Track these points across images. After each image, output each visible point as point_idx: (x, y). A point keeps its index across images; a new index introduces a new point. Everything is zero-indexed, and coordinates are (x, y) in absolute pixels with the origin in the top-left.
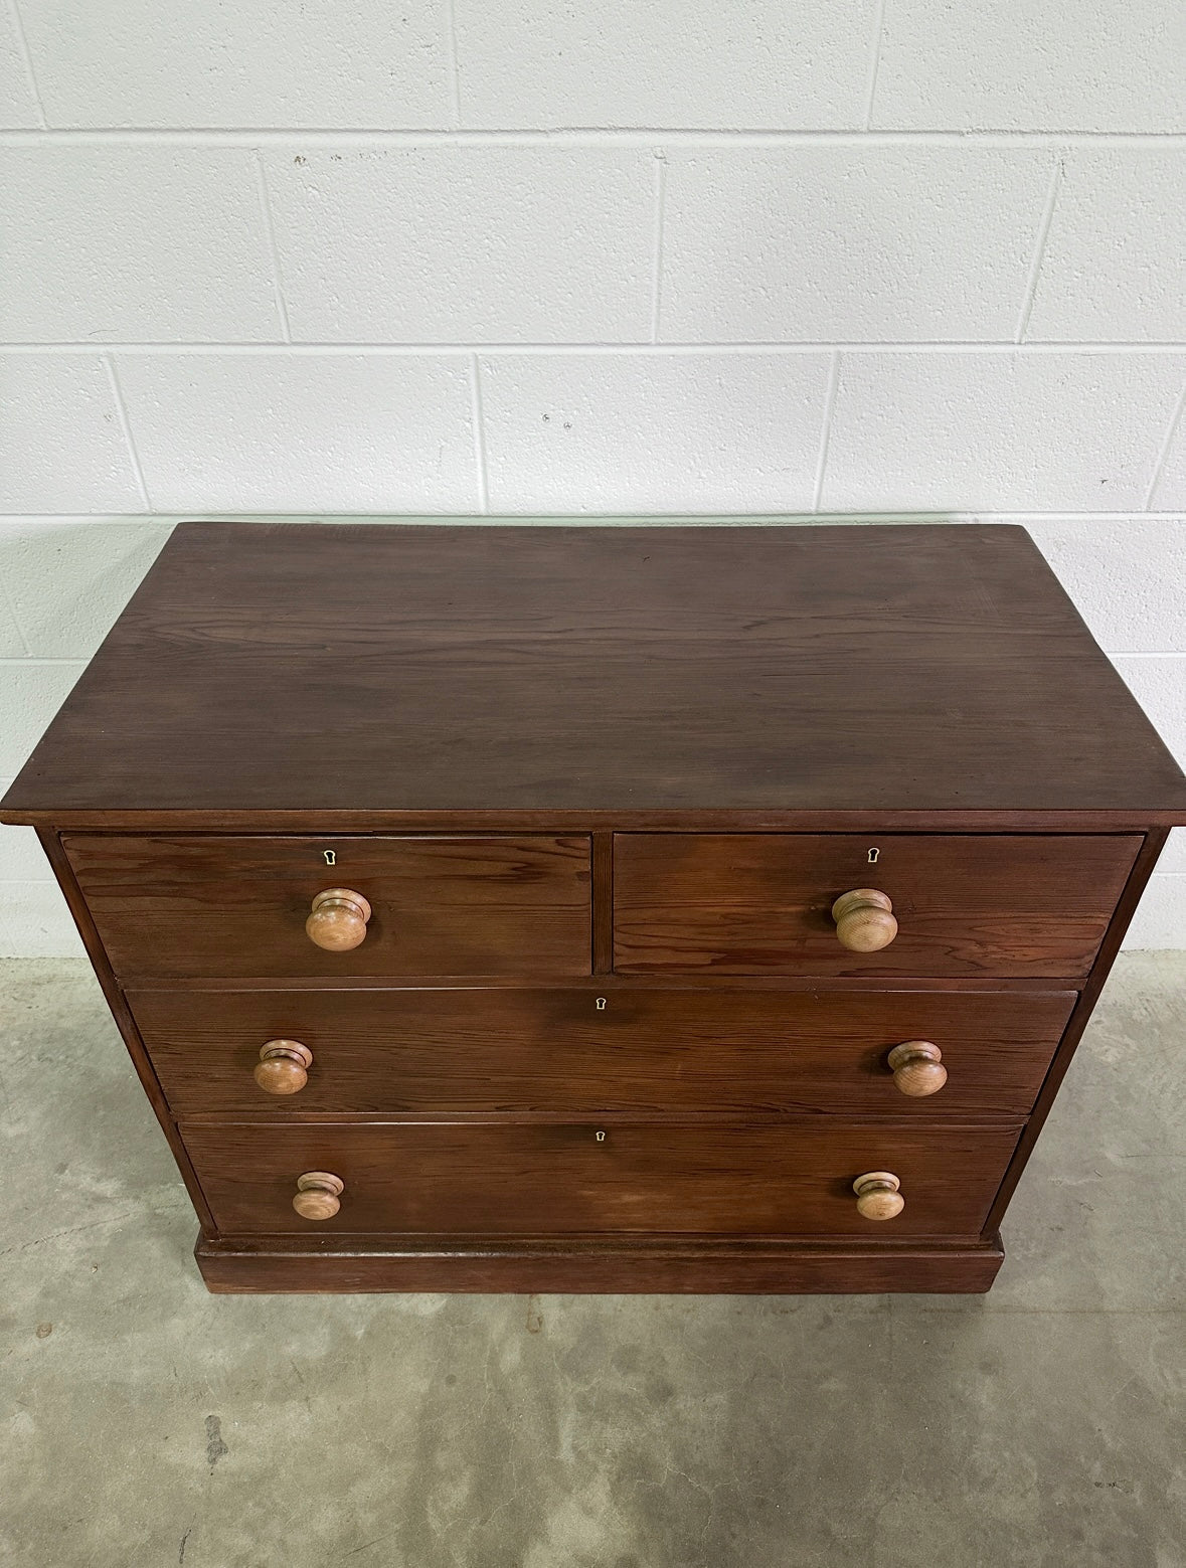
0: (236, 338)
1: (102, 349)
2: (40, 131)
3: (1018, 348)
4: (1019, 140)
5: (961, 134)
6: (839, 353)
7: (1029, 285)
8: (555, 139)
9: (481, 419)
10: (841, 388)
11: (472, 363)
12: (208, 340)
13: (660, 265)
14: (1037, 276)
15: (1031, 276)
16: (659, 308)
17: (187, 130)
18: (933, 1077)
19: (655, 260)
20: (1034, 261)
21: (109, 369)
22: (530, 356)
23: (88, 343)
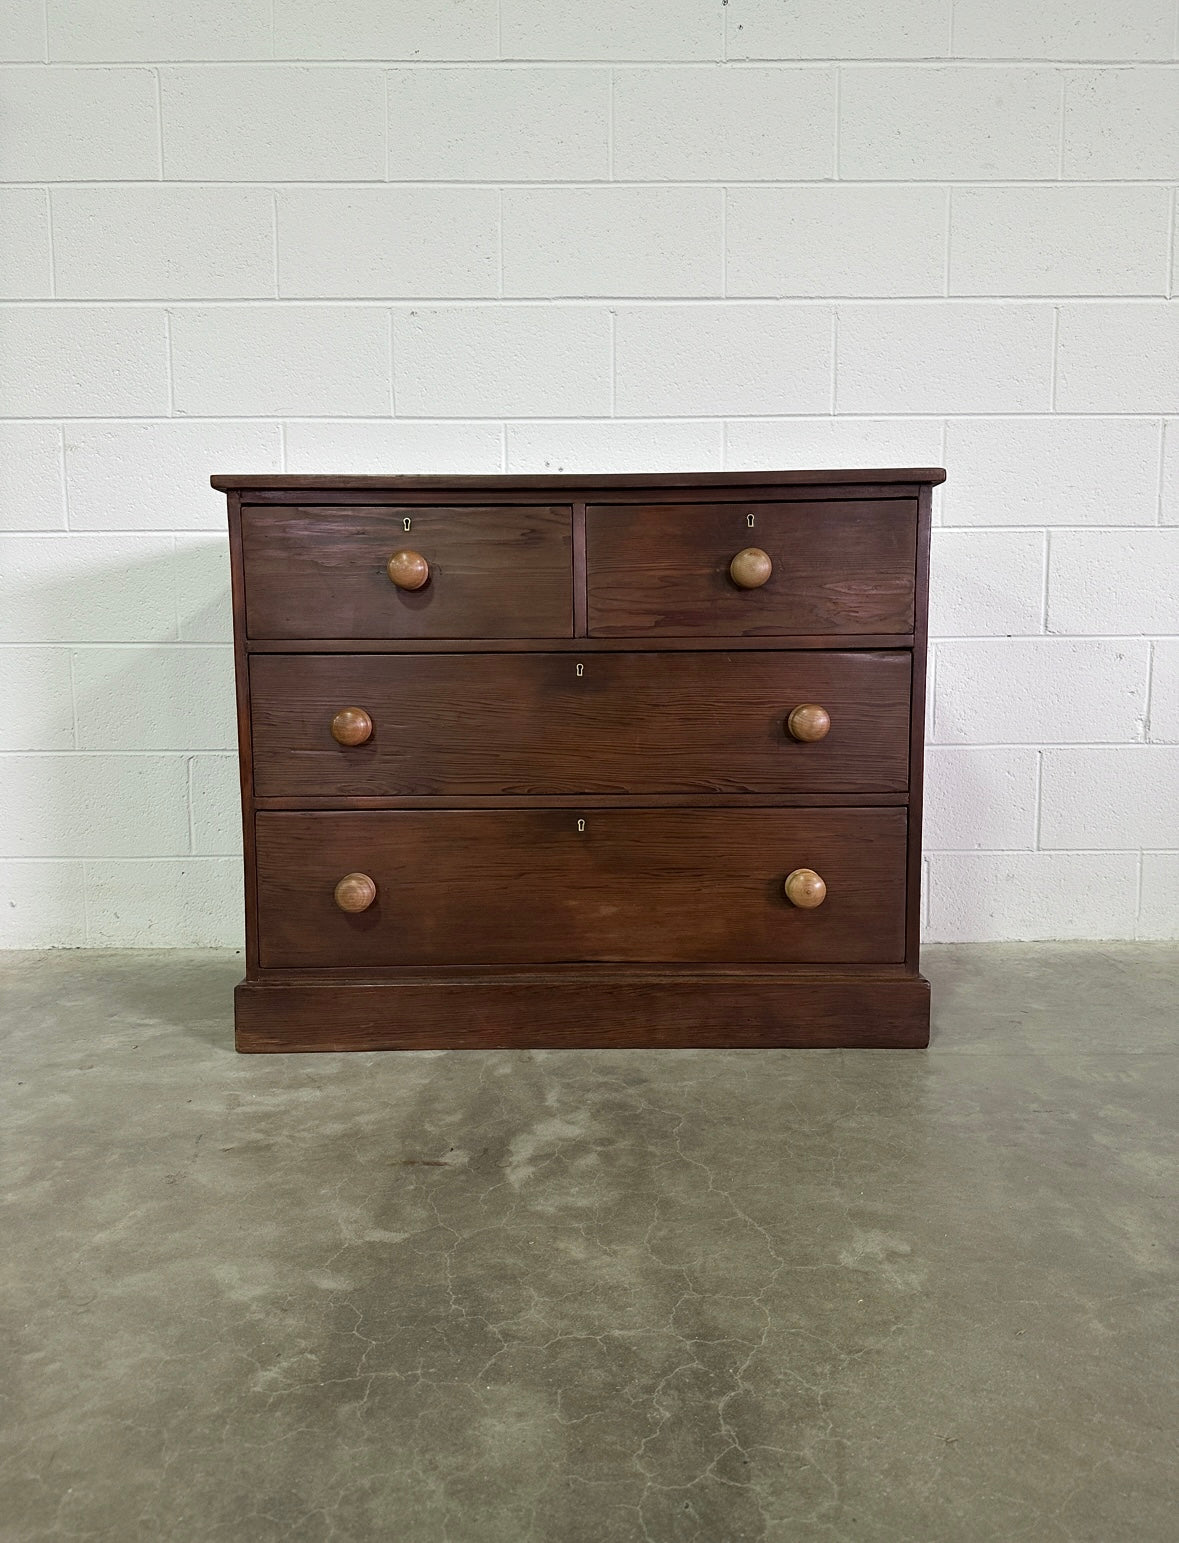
0: (363, 414)
1: (280, 420)
2: (274, 299)
3: (833, 418)
4: (809, 302)
5: (777, 299)
6: (725, 422)
7: (833, 380)
8: (554, 303)
9: (507, 464)
10: (729, 444)
11: (503, 429)
12: (345, 414)
13: (615, 370)
14: (836, 375)
15: (832, 375)
16: (615, 395)
17: (354, 299)
18: (821, 720)
19: (612, 367)
20: (832, 367)
21: (282, 432)
22: (538, 425)
23: (273, 416)
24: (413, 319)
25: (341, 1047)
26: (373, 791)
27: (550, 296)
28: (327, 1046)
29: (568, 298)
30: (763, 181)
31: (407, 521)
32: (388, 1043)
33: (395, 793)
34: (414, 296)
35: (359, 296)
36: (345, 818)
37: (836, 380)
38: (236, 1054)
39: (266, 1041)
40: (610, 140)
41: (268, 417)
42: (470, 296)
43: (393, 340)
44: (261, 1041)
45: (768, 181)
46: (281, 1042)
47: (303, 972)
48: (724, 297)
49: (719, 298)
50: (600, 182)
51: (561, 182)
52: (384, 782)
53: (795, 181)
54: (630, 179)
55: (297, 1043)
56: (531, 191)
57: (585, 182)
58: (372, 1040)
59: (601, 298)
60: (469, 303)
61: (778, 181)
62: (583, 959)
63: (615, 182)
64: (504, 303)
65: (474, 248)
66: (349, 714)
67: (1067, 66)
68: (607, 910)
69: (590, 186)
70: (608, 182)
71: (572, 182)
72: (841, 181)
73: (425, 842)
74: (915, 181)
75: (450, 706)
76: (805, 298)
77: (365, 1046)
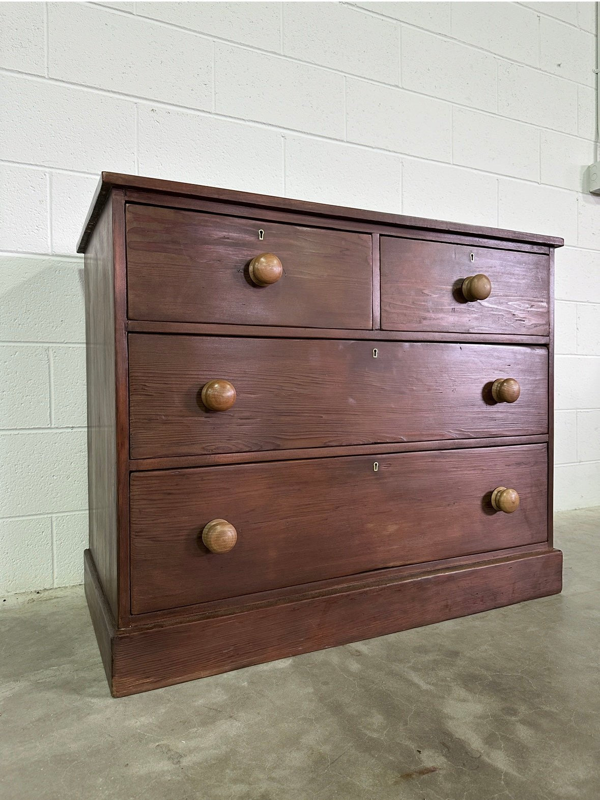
1: (47, 170)
2: (44, 77)
4: (389, 153)
5: (373, 148)
8: (248, 123)
14: (402, 198)
20: (401, 193)
21: (48, 179)
23: (41, 166)
24: (152, 114)
25: (208, 672)
26: (231, 449)
27: (246, 119)
28: (196, 674)
29: (257, 122)
30: (365, 78)
31: (261, 232)
32: (246, 661)
33: (247, 450)
34: (154, 99)
35: (113, 90)
36: (208, 473)
37: (402, 200)
38: (111, 701)
39: (141, 681)
40: (281, 30)
41: (37, 165)
42: (193, 107)
43: (138, 126)
44: (137, 682)
45: (367, 79)
46: (155, 680)
47: (170, 613)
48: (345, 141)
49: (342, 141)
50: (275, 53)
51: (252, 47)
52: (239, 441)
53: (381, 82)
54: (293, 57)
55: (169, 678)
56: (233, 48)
57: (266, 51)
58: (232, 662)
59: (276, 126)
60: (192, 112)
61: (372, 80)
62: (378, 567)
63: (284, 56)
64: (216, 117)
65: (196, 75)
66: (216, 386)
67: (499, 57)
68: (392, 528)
69: (268, 54)
70: (280, 55)
71: (259, 49)
72: (403, 88)
73: (270, 488)
74: (437, 98)
75: (288, 379)
76: (387, 150)
77: (227, 668)
